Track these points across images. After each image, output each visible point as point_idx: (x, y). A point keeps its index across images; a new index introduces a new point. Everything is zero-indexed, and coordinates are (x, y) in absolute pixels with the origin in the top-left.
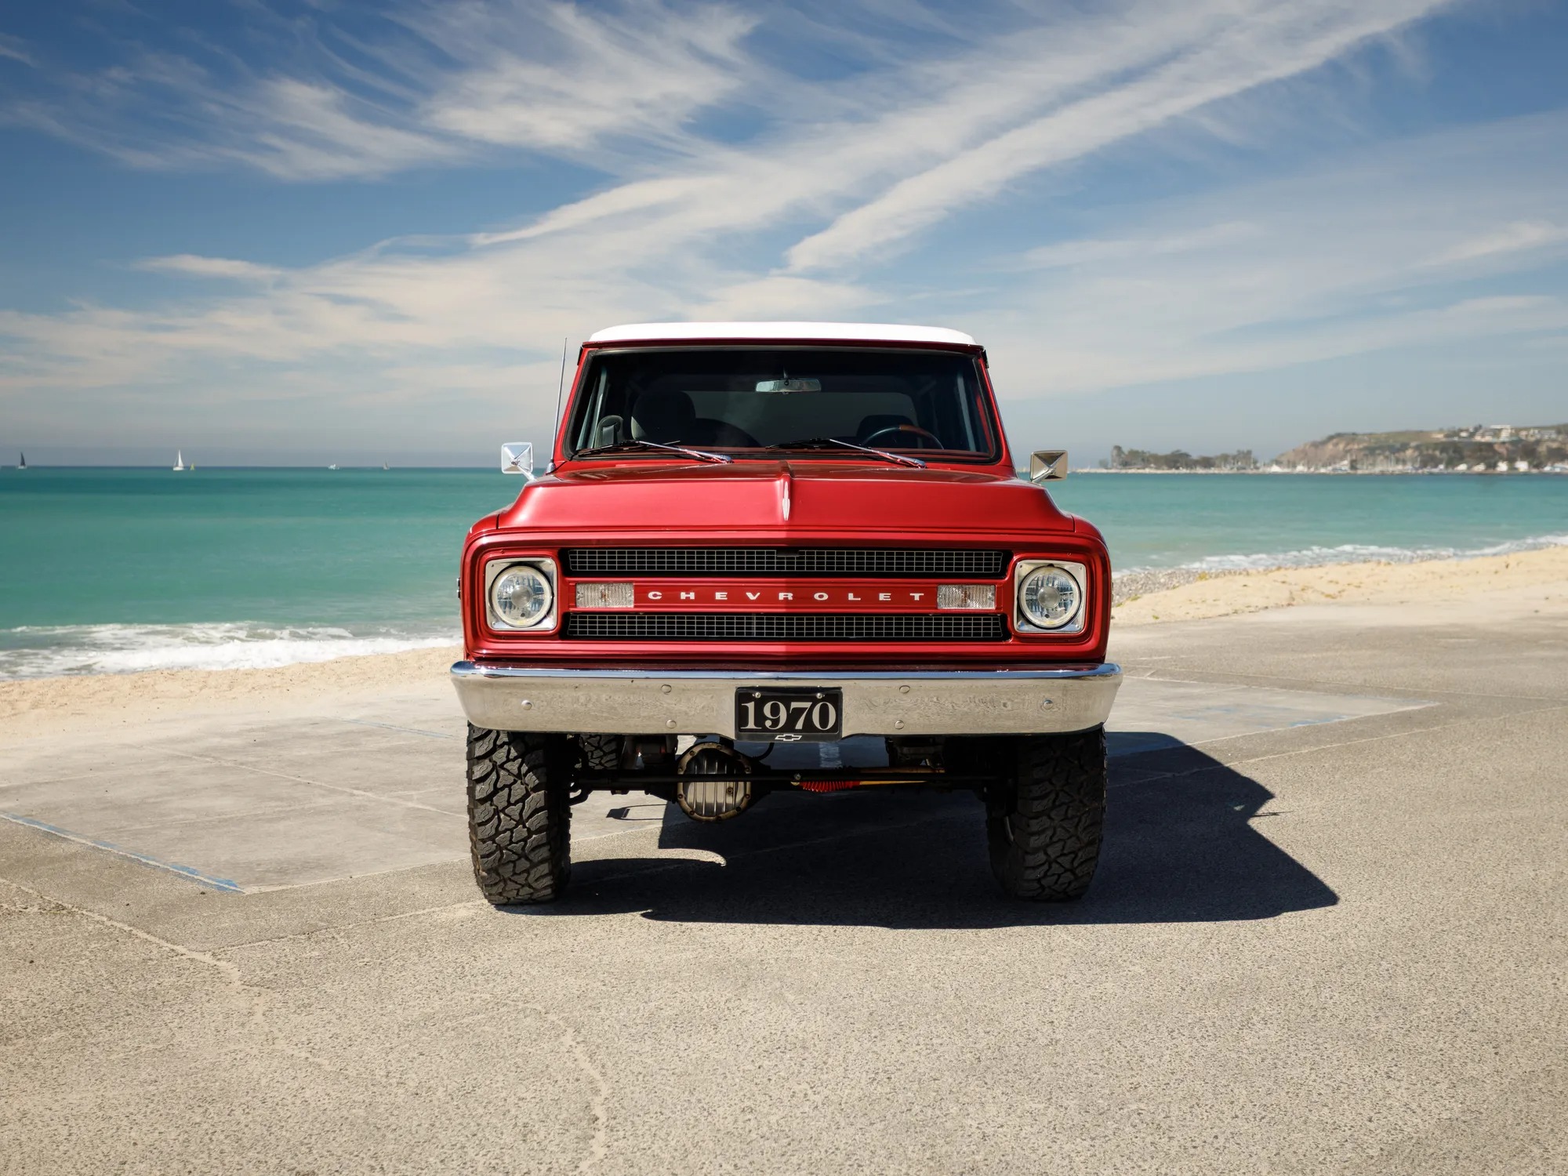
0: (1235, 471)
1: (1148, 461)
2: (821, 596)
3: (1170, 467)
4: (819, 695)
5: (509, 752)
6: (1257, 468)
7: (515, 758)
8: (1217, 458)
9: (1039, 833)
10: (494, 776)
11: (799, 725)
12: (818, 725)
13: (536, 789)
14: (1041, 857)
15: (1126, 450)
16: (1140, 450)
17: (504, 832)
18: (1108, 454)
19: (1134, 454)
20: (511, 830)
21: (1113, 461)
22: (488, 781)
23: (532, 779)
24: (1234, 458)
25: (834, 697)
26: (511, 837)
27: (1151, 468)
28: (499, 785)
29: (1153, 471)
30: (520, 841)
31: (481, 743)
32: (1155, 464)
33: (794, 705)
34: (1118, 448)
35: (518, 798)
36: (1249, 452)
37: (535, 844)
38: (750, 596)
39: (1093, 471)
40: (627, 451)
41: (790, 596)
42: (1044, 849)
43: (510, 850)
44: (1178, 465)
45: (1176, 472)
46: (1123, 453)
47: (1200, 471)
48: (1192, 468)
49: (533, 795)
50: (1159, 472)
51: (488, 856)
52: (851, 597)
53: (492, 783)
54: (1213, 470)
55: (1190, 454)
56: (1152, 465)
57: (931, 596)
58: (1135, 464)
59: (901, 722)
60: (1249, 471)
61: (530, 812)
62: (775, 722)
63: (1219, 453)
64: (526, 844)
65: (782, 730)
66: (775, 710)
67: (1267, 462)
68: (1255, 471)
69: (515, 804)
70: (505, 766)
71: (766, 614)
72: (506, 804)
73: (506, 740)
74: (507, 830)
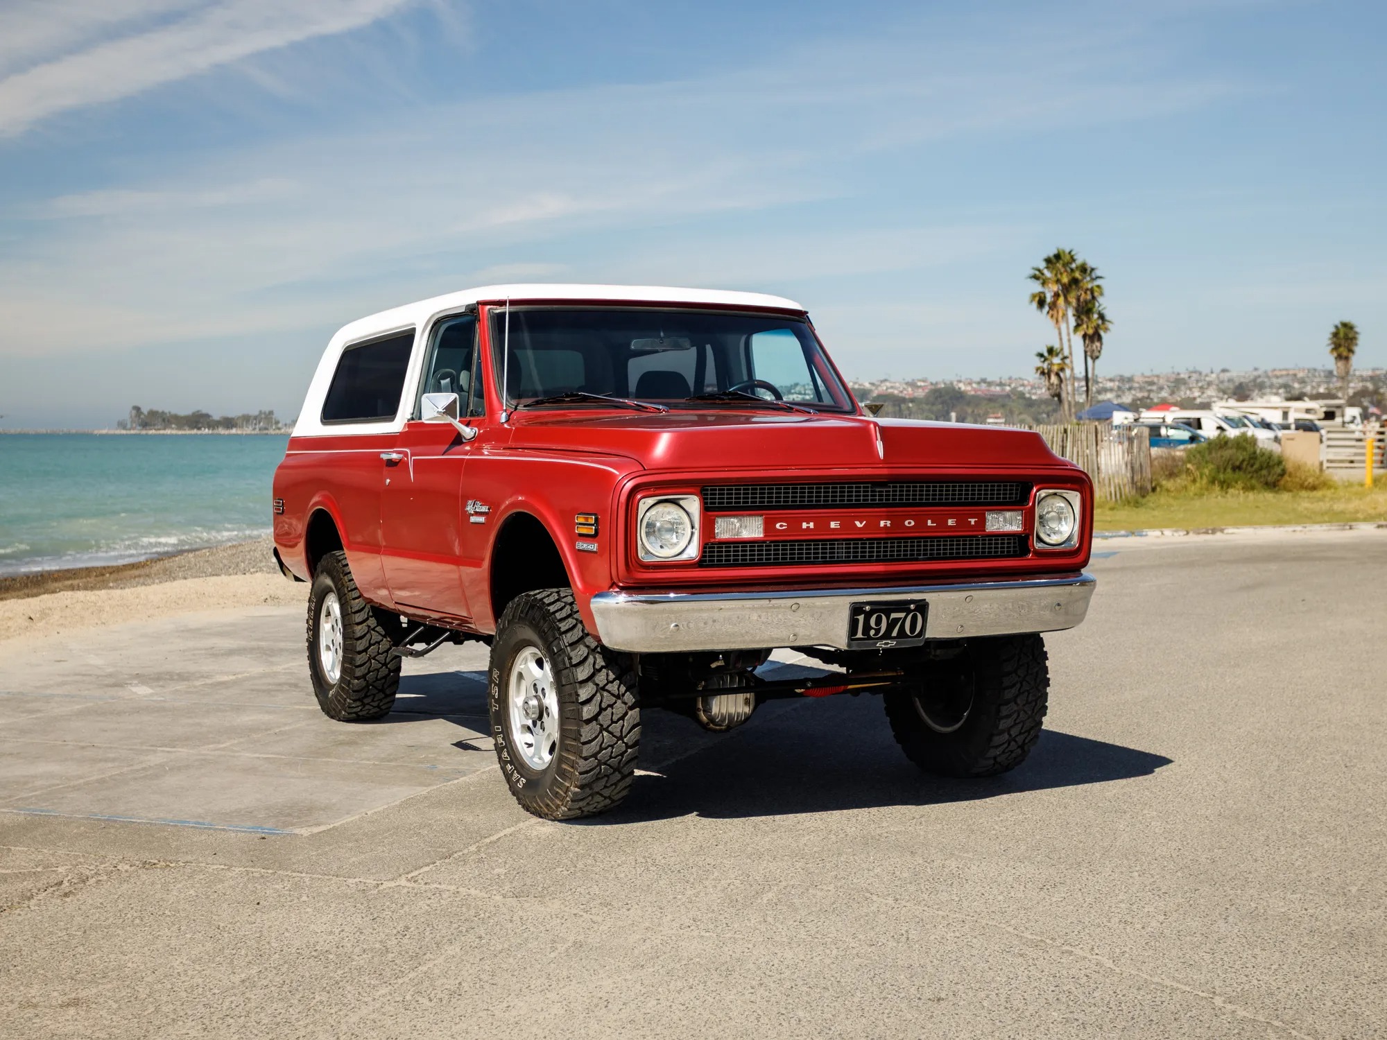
0: (257, 431)
1: (168, 421)
2: (908, 523)
3: (192, 428)
4: (912, 607)
5: (607, 675)
6: (279, 429)
7: (614, 680)
8: (239, 418)
9: (1008, 716)
10: (598, 697)
11: (894, 634)
12: (908, 633)
13: (631, 708)
14: (1006, 736)
15: (145, 410)
16: (160, 411)
17: (606, 749)
18: (126, 414)
19: (153, 414)
20: (612, 746)
21: (132, 422)
22: (594, 701)
23: (629, 698)
24: (255, 418)
25: (922, 607)
26: (612, 752)
27: (173, 429)
28: (604, 705)
29: (174, 432)
30: (618, 755)
31: (581, 668)
32: (176, 425)
33: (893, 615)
34: (137, 409)
35: (619, 716)
36: (271, 413)
37: (630, 757)
38: (858, 523)
39: (111, 432)
40: (568, 402)
41: (889, 523)
42: (1009, 730)
43: (609, 765)
44: (200, 425)
45: (199, 432)
46: (142, 413)
47: (222, 431)
48: (214, 429)
49: (630, 713)
50: (180, 432)
51: (587, 772)
52: (929, 523)
53: (598, 704)
54: (234, 431)
55: (210, 413)
56: (173, 426)
57: (982, 522)
58: (154, 425)
59: (962, 626)
60: (271, 432)
61: (629, 728)
62: (878, 631)
63: (240, 414)
64: (623, 757)
65: (882, 638)
66: (878, 621)
67: (288, 422)
68: (277, 431)
69: (616, 722)
70: (607, 688)
71: (868, 539)
72: (610, 722)
73: (603, 664)
74: (609, 746)
